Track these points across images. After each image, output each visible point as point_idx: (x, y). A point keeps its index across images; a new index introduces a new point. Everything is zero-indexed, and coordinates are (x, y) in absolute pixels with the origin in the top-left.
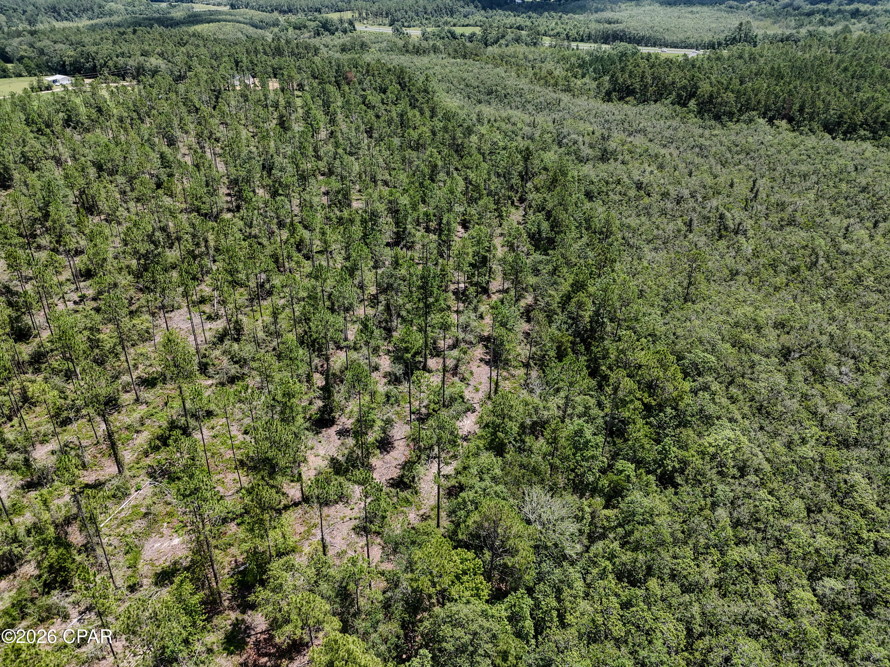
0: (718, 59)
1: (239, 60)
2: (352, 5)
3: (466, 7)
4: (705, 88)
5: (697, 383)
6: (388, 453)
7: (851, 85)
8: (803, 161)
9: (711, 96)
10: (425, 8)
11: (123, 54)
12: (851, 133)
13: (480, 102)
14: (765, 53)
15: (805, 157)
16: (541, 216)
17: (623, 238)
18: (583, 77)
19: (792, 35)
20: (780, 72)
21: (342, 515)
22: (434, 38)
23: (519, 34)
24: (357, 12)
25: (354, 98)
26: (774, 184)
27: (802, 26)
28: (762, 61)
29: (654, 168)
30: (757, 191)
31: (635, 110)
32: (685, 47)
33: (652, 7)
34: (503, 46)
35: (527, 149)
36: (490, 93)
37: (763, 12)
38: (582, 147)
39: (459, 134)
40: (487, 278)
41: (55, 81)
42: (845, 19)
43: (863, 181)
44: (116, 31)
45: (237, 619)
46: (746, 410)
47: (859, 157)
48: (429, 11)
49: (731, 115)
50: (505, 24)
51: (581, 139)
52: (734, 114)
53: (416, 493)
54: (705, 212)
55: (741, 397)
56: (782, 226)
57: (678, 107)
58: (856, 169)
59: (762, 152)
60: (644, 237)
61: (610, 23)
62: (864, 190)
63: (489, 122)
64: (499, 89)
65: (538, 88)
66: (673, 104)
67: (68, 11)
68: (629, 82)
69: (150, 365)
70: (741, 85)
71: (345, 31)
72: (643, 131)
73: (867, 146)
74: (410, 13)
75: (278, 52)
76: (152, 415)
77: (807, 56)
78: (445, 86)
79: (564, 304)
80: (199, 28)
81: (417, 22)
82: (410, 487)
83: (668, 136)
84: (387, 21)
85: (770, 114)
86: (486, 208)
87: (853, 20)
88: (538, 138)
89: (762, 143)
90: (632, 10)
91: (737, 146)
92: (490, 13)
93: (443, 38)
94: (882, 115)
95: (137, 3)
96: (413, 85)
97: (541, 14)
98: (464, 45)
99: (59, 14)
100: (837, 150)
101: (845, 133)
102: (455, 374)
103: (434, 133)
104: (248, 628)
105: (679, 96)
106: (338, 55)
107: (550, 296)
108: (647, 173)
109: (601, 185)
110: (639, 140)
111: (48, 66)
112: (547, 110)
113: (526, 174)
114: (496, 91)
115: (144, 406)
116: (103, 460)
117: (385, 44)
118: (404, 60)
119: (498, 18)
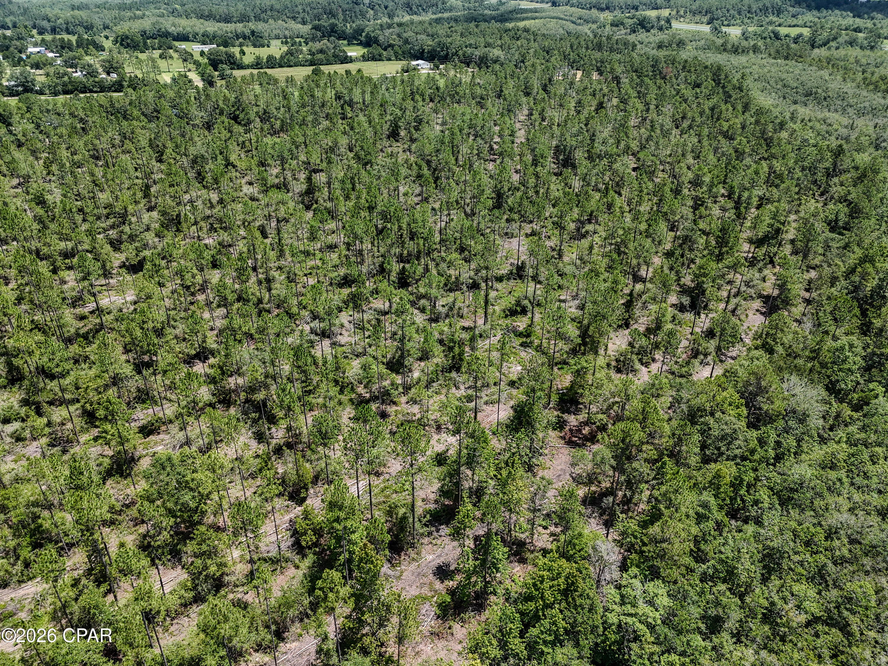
2: (672, 2)
3: (797, 6)
10: (750, 7)
11: (471, 45)
13: (795, 103)
16: (841, 206)
22: (755, 37)
23: (855, 37)
24: (675, 10)
25: (669, 90)
34: (833, 49)
35: (840, 146)
36: (808, 95)
39: (770, 127)
41: (418, 65)
45: (559, 415)
48: (754, 10)
50: (840, 25)
63: (802, 121)
64: (820, 91)
65: (864, 93)
71: (661, 29)
74: (732, 12)
76: (502, 297)
78: (760, 85)
79: (848, 274)
80: (528, 24)
81: (738, 21)
84: (705, 19)
86: (788, 191)
88: (854, 140)
92: (824, 12)
93: (765, 38)
96: (730, 81)
98: (788, 46)
103: (743, 127)
104: (565, 421)
106: (654, 52)
111: (412, 53)
112: (871, 116)
113: (834, 170)
114: (816, 93)
117: (703, 42)
118: (721, 59)
119: (832, 19)
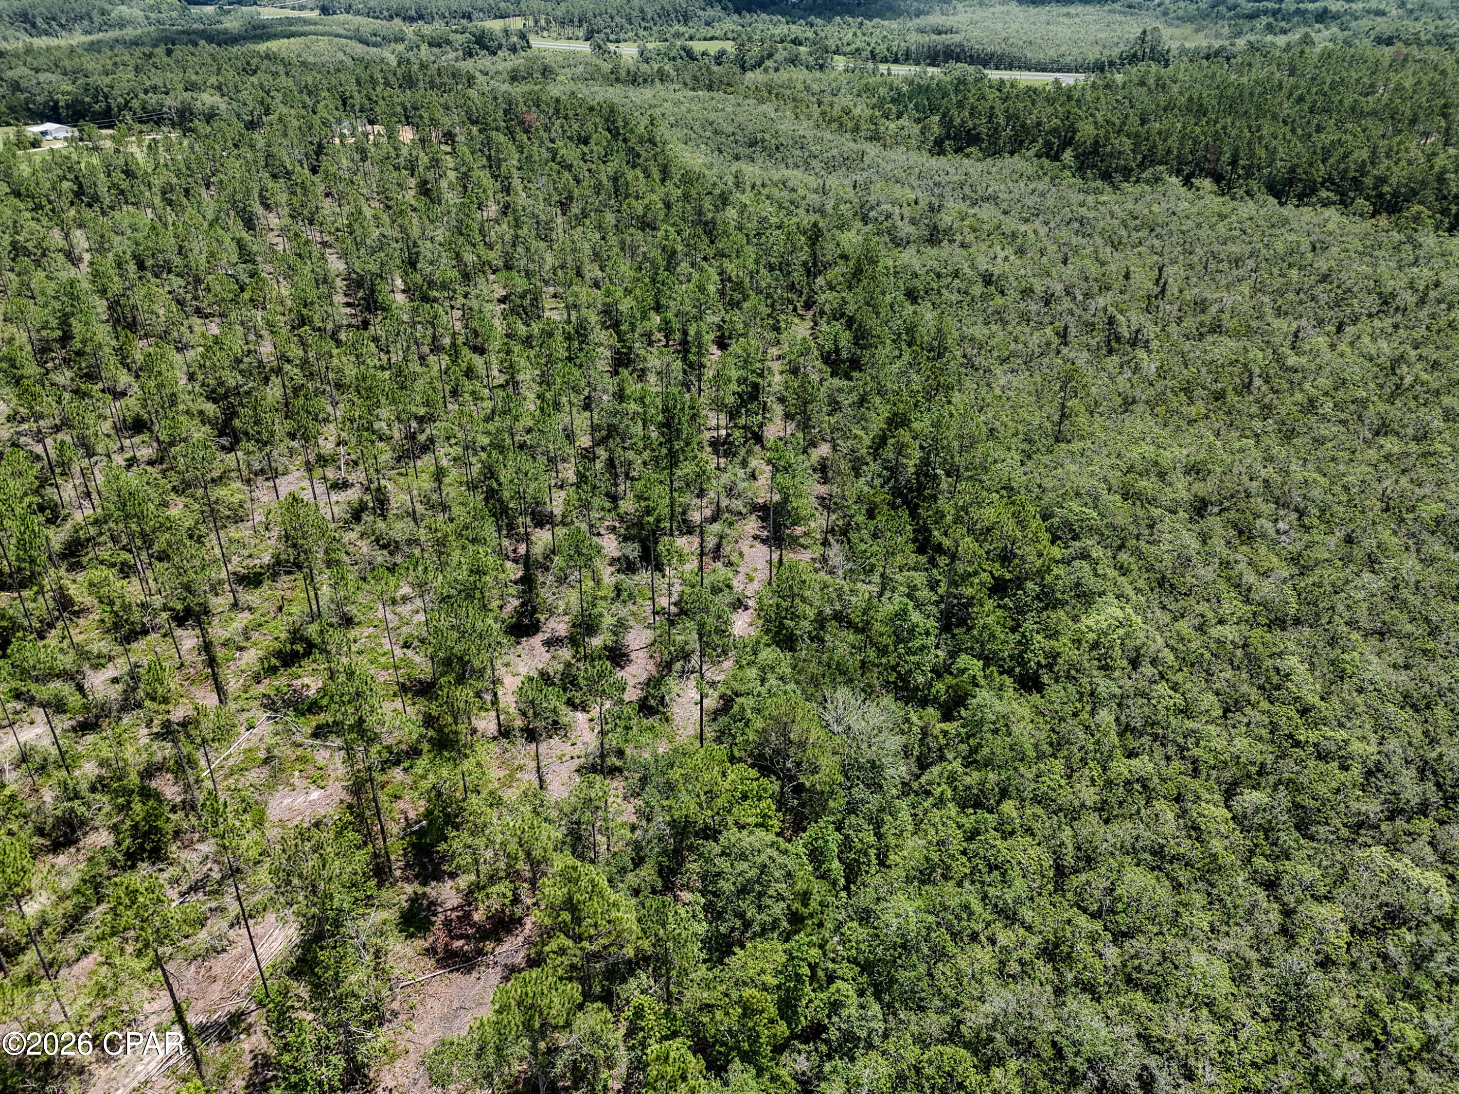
0: (1107, 86)
1: (348, 94)
2: (523, 5)
3: (708, 8)
4: (1087, 130)
5: (1071, 550)
6: (623, 668)
7: (1308, 123)
8: (1233, 239)
9: (1097, 142)
10: (642, 11)
11: (155, 88)
12: (1307, 196)
13: (737, 158)
14: (1180, 76)
15: (1237, 233)
16: (838, 325)
17: (965, 356)
18: (898, 118)
19: (1223, 48)
20: (1201, 105)
21: (559, 753)
22: (659, 58)
23: (795, 52)
24: (531, 18)
25: (540, 153)
26: (1190, 273)
27: (1239, 34)
28: (1175, 88)
29: (1009, 251)
30: (1165, 284)
31: (980, 166)
32: (1059, 70)
33: (1005, 8)
34: (771, 71)
35: (815, 225)
36: (753, 144)
37: (1181, 13)
38: (899, 223)
39: (707, 205)
40: (760, 417)
41: (44, 133)
42: (1306, 23)
43: (1322, 264)
44: (138, 52)
45: (415, 893)
46: (1141, 584)
47: (1317, 230)
48: (649, 16)
49: (1127, 172)
50: (773, 36)
51: (897, 211)
52: (1132, 170)
53: (667, 720)
54: (1087, 317)
55: (1134, 567)
56: (1201, 334)
57: (1046, 162)
58: (1314, 249)
59: (1173, 227)
60: (995, 354)
61: (940, 33)
62: (1325, 278)
63: (753, 187)
64: (767, 137)
65: (828, 136)
66: (1038, 156)
67: (47, 20)
68: (970, 124)
69: (250, 556)
70: (1142, 125)
71: (513, 50)
72: (994, 199)
73: (1332, 214)
74: (617, 19)
75: (409, 82)
76: (261, 625)
77: (1245, 80)
78: (680, 133)
79: (876, 450)
80: (274, 45)
81: (630, 34)
82: (657, 712)
83: (1031, 204)
84: (581, 33)
85: (1187, 170)
86: (756, 313)
87: (1317, 26)
88: (831, 211)
89: (1174, 213)
90: (974, 12)
91: (1136, 218)
92: (748, 18)
93: (674, 59)
94: (1353, 167)
95: (164, 7)
96: (632, 131)
97: (829, 20)
98: (708, 68)
99: (34, 25)
100: (1285, 222)
101: (1300, 197)
102: (716, 558)
103: (668, 206)
104: (433, 903)
105: (1048, 144)
106: (505, 87)
107: (856, 437)
108: (999, 260)
109: (929, 279)
110: (987, 212)
111: (29, 109)
112: (844, 169)
113: (815, 265)
114: (763, 140)
115: (246, 614)
116: (193, 688)
117: (581, 68)
118: (614, 94)
119: (760, 26)
